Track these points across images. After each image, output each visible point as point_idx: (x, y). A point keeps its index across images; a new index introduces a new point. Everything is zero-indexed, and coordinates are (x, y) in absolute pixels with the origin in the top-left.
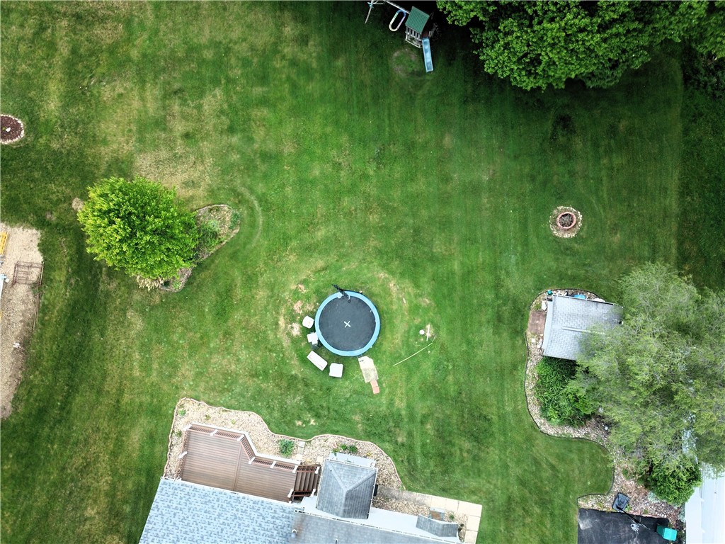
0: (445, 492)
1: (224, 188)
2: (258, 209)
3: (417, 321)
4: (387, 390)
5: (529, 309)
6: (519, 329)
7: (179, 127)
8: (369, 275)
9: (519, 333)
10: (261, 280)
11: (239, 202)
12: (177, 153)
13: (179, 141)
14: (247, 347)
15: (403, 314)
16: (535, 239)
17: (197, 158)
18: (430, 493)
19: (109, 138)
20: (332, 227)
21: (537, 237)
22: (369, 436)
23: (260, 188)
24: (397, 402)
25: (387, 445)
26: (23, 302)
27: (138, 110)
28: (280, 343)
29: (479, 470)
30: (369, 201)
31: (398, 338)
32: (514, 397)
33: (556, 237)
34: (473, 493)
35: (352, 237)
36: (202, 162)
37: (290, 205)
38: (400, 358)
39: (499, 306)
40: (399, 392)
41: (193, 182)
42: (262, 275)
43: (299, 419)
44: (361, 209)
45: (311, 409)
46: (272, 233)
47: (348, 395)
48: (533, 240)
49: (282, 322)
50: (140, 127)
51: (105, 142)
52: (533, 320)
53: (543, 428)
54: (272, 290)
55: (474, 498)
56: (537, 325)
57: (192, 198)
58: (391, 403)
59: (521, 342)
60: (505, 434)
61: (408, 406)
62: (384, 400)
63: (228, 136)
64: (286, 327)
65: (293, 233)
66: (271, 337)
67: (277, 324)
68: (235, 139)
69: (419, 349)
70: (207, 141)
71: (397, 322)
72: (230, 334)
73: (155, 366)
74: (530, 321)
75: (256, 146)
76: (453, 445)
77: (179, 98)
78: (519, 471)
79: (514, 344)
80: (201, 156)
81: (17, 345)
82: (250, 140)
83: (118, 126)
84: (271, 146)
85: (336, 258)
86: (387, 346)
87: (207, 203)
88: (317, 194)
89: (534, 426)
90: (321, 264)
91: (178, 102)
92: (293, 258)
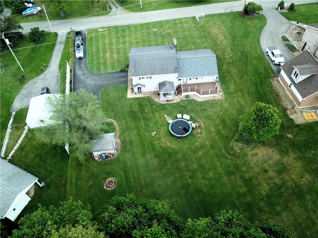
0: (139, 98)
1: (242, 157)
2: (226, 154)
3: (157, 136)
4: (162, 116)
5: (121, 150)
6: (123, 143)
7: (271, 173)
8: (178, 145)
9: (123, 142)
10: (215, 133)
11: (234, 155)
12: (266, 163)
13: (268, 168)
14: (211, 115)
15: (163, 137)
16: (121, 174)
17: (258, 164)
18: (143, 97)
19: (295, 160)
20: (197, 157)
21: (121, 175)
22: (164, 105)
23: (229, 161)
24: (158, 114)
25: (158, 104)
26: (286, 104)
27: (292, 174)
28: (200, 119)
29: (130, 105)
30: (187, 169)
31: (162, 130)
32: (122, 124)
33: (113, 177)
34: (130, 100)
35: (189, 155)
36: (255, 164)
37: (215, 159)
38: (160, 125)
39: (131, 148)
40: (158, 117)
41: (254, 156)
42: (215, 135)
43: (186, 104)
44: (188, 165)
45: (184, 107)
46: (218, 148)
47: (174, 112)
48: (122, 173)
49: (202, 124)
50: (286, 168)
51: (296, 159)
52: (119, 147)
53: (112, 119)
54: (209, 132)
55: (130, 99)
56: (117, 146)
57: (252, 150)
58: (160, 113)
59: (122, 140)
60: (123, 115)
61: (154, 114)
62: (162, 114)
63: (251, 176)
64: (200, 124)
65: (210, 150)
66: (204, 120)
67: (204, 123)
68: (247, 176)
69: (155, 129)
70: (258, 172)
71: (164, 134)
72: (217, 117)
73: (236, 103)
74: (120, 146)
75: (238, 176)
76: (139, 108)
77: (278, 185)
78: (118, 108)
79: (124, 138)
80: (257, 166)
81: (280, 94)
82: (241, 177)
83: (295, 166)
84: (232, 178)
85: (192, 147)
86: (166, 127)
87: (245, 150)
88: (208, 166)
89: (115, 119)
90: (196, 144)
91: (278, 183)
92: (207, 143)
